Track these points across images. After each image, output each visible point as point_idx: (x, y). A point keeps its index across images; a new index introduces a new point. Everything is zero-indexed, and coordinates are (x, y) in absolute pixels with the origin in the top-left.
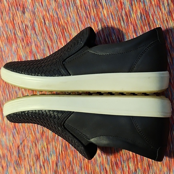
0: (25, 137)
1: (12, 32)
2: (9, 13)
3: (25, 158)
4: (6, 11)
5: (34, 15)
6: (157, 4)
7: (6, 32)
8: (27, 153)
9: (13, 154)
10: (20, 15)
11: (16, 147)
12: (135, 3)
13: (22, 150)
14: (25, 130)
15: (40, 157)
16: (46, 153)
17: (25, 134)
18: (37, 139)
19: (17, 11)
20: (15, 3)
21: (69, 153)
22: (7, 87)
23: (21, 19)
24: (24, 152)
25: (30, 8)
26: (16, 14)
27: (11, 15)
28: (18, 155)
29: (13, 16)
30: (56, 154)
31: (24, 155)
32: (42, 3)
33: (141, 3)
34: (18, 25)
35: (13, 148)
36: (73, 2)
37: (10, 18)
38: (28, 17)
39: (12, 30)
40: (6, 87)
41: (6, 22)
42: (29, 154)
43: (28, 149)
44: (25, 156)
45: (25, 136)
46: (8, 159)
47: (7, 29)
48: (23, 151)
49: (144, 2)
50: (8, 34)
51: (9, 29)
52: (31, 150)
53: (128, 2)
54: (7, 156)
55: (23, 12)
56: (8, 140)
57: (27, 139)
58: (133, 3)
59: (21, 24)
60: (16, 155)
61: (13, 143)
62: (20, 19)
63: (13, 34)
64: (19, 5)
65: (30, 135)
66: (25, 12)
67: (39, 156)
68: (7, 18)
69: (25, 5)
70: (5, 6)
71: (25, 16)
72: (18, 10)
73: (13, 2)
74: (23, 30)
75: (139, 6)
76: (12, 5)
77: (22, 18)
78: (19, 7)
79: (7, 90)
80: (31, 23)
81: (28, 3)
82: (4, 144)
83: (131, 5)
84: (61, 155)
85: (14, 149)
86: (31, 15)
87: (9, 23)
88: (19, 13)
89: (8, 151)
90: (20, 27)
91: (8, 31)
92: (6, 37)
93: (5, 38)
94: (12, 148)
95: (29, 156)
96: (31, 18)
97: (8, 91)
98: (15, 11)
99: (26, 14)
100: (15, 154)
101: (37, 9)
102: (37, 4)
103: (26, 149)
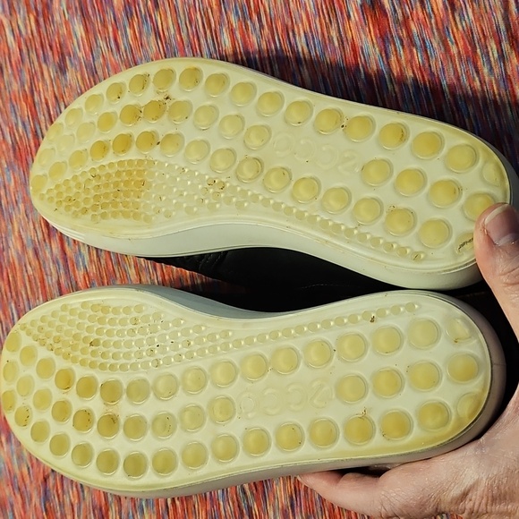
1: (28, 127)
2: (20, 71)
3: (63, 516)
4: (11, 65)
5: (93, 76)
6: (467, 52)
7: (11, 129)
8: (70, 500)
9: (31, 500)
10: (50, 76)
11: (37, 481)
12: (396, 50)
13: (57, 491)
15: (110, 513)
16: (126, 504)
19: (44, 66)
20: (39, 40)
21: (196, 506)
22: (14, 294)
23: (55, 89)
24: (61, 496)
25: (80, 55)
26: (39, 74)
27: (26, 77)
28: (45, 505)
29: (32, 79)
30: (155, 508)
31: (62, 505)
32: (116, 40)
33: (415, 50)
34: (45, 106)
35: (31, 482)
36: (210, 41)
37: (23, 85)
38: (74, 83)
39: (27, 123)
40: (9, 294)
41: (13, 98)
42: (76, 501)
43: (74, 489)
44: (66, 508)
46: (14, 514)
47: (13, 118)
48: (60, 491)
49: (426, 47)
50: (16, 134)
51: (19, 118)
52: (83, 491)
53: (376, 46)
54: (12, 506)
55: (61, 69)
56: (15, 457)
58: (391, 48)
59: (53, 105)
60: (38, 504)
61: (30, 466)
62: (50, 88)
63: (30, 136)
64: (48, 47)
66: (66, 66)
67: (107, 510)
68: (15, 86)
69: (67, 48)
70: (9, 50)
71: (66, 79)
72: (45, 61)
73: (31, 37)
75: (409, 56)
76: (29, 44)
77: (58, 88)
78: (50, 53)
79: (13, 305)
81: (75, 40)
82: (3, 469)
83: (384, 55)
84: (171, 512)
85: (34, 485)
86: (83, 78)
87: (20, 100)
88: (50, 72)
89: (16, 491)
90: (52, 113)
91: (17, 125)
92: (10, 143)
93: (7, 145)
94: (28, 482)
95: (76, 509)
96: (82, 86)
97: (16, 307)
98: (36, 63)
99: (69, 75)
100: (36, 500)
101: (101, 60)
102: (102, 43)
103: (67, 487)
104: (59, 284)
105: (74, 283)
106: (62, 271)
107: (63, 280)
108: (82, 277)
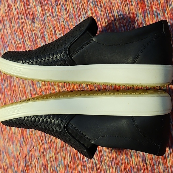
0: (33, 147)
1: (21, 40)
2: (18, 22)
3: (32, 168)
4: (15, 20)
5: (44, 24)
6: (171, 17)
7: (15, 41)
8: (34, 163)
9: (20, 163)
10: (29, 24)
11: (23, 157)
12: (148, 16)
13: (30, 160)
14: (33, 140)
15: (48, 167)
16: (54, 164)
17: (32, 144)
18: (46, 149)
19: (27, 20)
20: (25, 12)
21: (78, 164)
22: (15, 95)
23: (31, 28)
24: (31, 162)
25: (40, 17)
26: (25, 23)
27: (20, 24)
28: (25, 165)
29: (22, 25)
30: (64, 165)
31: (31, 164)
32: (52, 12)
33: (154, 16)
34: (27, 33)
36: (84, 13)
37: (19, 26)
38: (37, 26)
39: (20, 39)
40: (13, 95)
41: (15, 30)
42: (37, 163)
43: (36, 159)
44: (33, 166)
45: (32, 145)
46: (14, 168)
47: (15, 37)
48: (31, 160)
49: (157, 15)
50: (17, 42)
51: (18, 37)
52: (39, 160)
53: (141, 14)
54: (14, 165)
55: (33, 21)
56: (15, 149)
57: (35, 149)
58: (146, 15)
59: (30, 33)
60: (23, 165)
61: (20, 152)
62: (29, 28)
63: (22, 43)
64: (28, 14)
65: (38, 145)
66: (35, 21)
68: (16, 27)
69: (35, 14)
70: (14, 15)
71: (35, 25)
72: (27, 19)
73: (22, 10)
74: (32, 39)
75: (152, 18)
76: (21, 13)
77: (32, 27)
78: (29, 16)
79: (15, 99)
80: (41, 32)
81: (38, 12)
82: (11, 153)
83: (144, 17)
84: (69, 166)
85: (21, 158)
86: (41, 25)
87: (18, 31)
88: (29, 22)
89: (15, 160)
90: (30, 36)
91: (17, 39)
92: (14, 45)
93: (13, 46)
94: (19, 157)
95: (36, 166)
96: (41, 27)
97: (16, 100)
98: (24, 19)
99: (36, 24)
100: (22, 163)
101: (47, 19)
102: (47, 13)
103: (33, 159)
104: (31, 92)
105: (36, 92)
106: (32, 88)
107: (32, 91)
108: (39, 90)
